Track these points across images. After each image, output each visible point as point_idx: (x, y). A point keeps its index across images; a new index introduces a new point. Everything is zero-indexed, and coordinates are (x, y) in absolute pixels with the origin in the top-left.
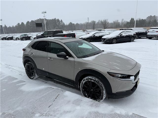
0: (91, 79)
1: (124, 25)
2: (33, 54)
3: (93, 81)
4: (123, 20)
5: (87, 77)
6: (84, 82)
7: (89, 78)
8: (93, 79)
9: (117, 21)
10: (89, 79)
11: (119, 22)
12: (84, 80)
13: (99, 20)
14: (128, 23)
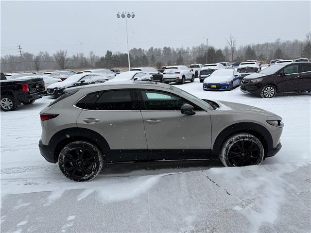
0: (243, 138)
1: (97, 63)
2: (97, 120)
3: (247, 139)
4: (91, 53)
5: (236, 136)
6: (232, 145)
7: (239, 137)
8: (247, 136)
9: (82, 54)
10: (241, 138)
11: (85, 56)
12: (231, 143)
13: (41, 52)
14: (102, 59)
